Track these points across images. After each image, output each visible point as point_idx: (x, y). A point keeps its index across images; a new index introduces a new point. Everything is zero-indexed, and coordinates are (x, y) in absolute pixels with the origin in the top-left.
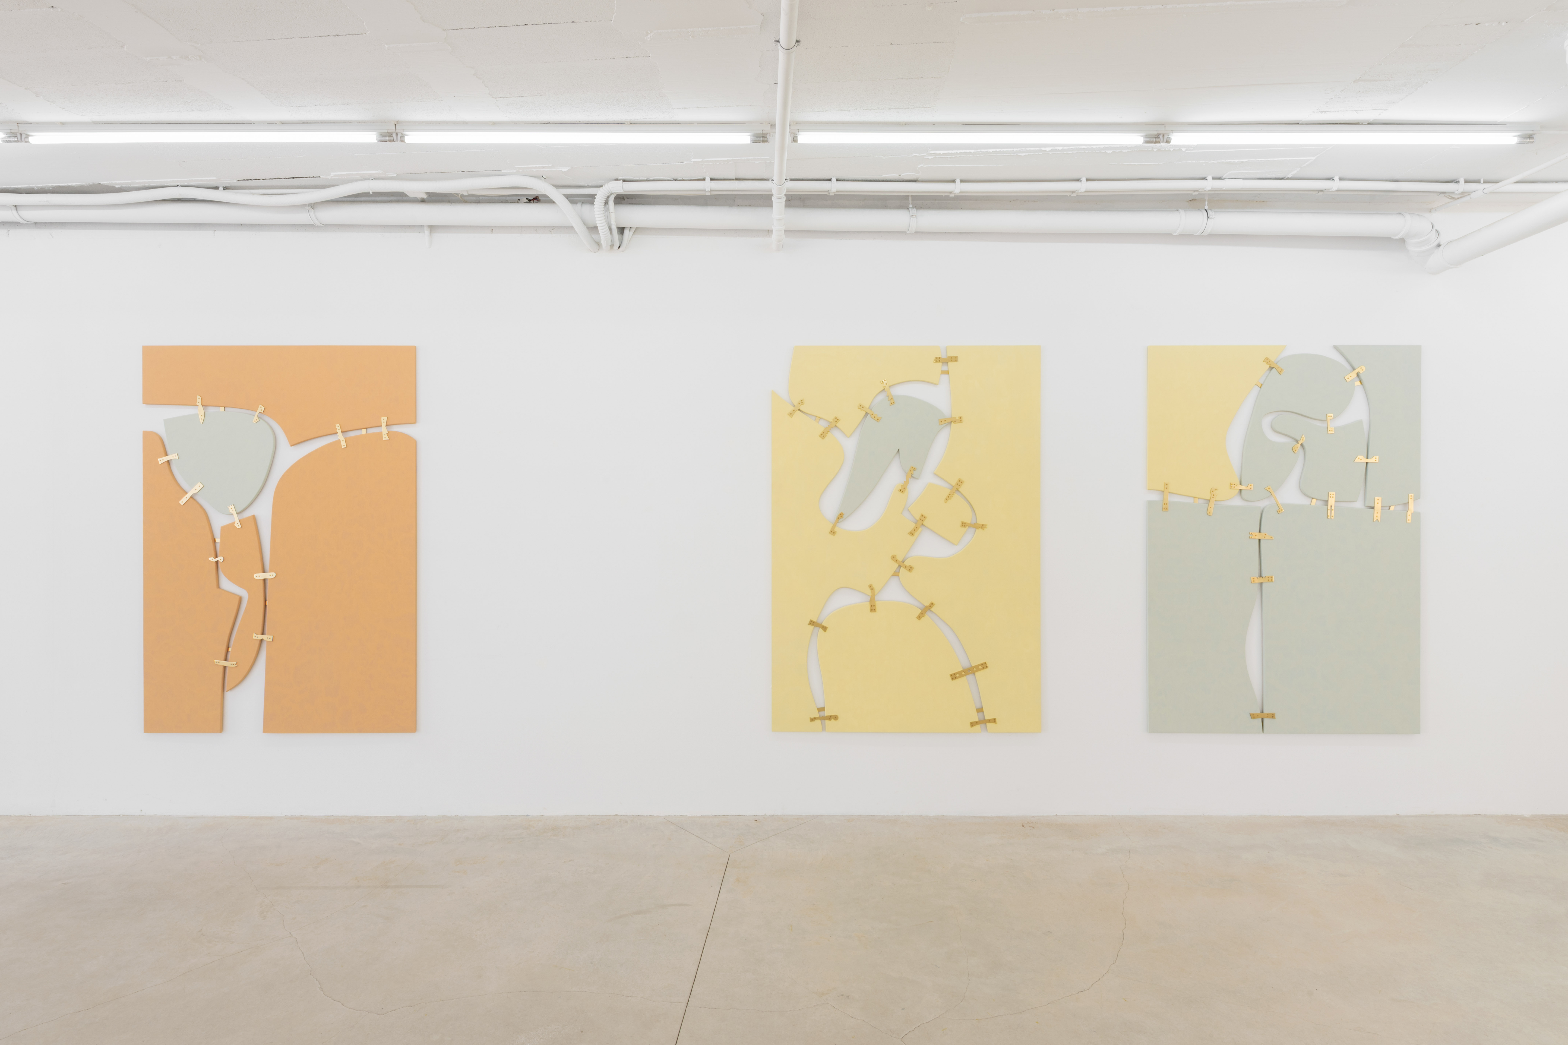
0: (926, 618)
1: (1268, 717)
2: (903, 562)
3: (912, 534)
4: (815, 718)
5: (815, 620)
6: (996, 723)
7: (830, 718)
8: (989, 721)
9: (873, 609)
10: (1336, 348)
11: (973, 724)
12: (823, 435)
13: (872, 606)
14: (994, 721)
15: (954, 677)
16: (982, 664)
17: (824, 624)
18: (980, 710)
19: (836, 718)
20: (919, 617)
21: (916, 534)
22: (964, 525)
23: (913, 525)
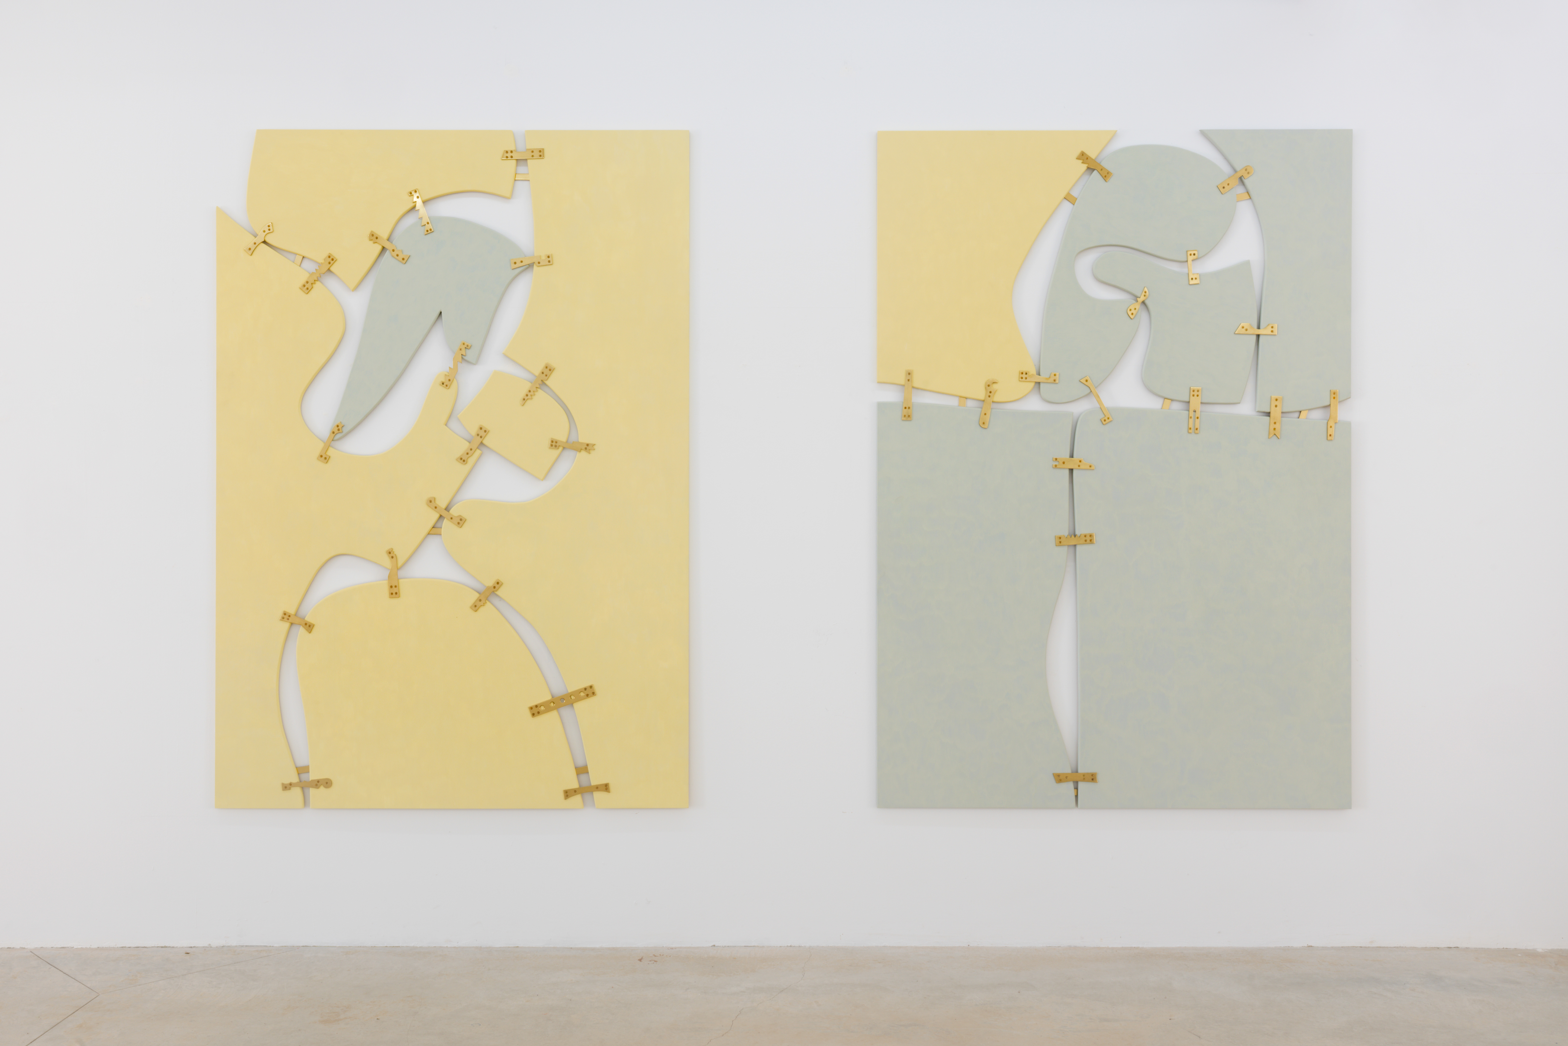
0: (488, 609)
1: (1084, 780)
2: (447, 509)
3: (463, 460)
4: (291, 784)
5: (292, 611)
6: (609, 792)
7: (317, 784)
8: (597, 788)
9: (394, 592)
10: (1204, 134)
11: (568, 794)
12: (307, 287)
13: (391, 587)
14: (606, 788)
15: (535, 711)
16: (585, 689)
17: (308, 619)
18: (582, 771)
19: (327, 783)
20: (475, 607)
21: (471, 461)
22: (554, 444)
23: (465, 446)
